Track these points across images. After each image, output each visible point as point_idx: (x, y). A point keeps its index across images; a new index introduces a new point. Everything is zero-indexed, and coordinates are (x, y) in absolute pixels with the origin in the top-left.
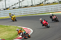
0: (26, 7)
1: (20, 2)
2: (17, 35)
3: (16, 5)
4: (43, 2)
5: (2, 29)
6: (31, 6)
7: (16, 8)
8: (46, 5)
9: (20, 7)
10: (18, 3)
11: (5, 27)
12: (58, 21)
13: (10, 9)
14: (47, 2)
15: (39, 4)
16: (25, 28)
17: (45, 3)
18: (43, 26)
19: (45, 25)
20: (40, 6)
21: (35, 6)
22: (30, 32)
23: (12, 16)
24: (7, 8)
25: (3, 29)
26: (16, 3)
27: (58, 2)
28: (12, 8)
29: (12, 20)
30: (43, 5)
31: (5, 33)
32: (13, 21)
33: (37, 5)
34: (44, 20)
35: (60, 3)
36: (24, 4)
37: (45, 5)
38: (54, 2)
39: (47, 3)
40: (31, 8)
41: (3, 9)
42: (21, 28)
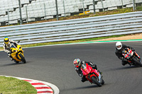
0: (38, 19)
1: (23, 5)
4: (88, 6)
6: (55, 16)
7: (10, 23)
8: (97, 14)
9: (22, 21)
10: (15, 9)
14: (99, 6)
15: (78, 13)
17: (94, 10)
18: (83, 81)
20: (80, 17)
21: (65, 18)
23: (13, 49)
27: (132, 5)
29: (13, 59)
30: (88, 16)
32: (17, 63)
33: (72, 14)
34: (88, 64)
35: (138, 10)
36: (33, 11)
37: (95, 14)
38: (120, 7)
39: (101, 10)
40: (55, 23)
42: (25, 82)
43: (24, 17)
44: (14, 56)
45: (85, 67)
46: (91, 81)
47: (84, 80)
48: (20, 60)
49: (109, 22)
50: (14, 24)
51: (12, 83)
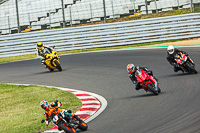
0: (84, 22)
1: (66, 6)
2: (43, 121)
3: (52, 16)
4: (140, 7)
5: (6, 95)
7: (52, 26)
8: (151, 16)
9: (65, 24)
11: (17, 91)
12: (196, 73)
13: (33, 28)
14: (152, 6)
16: (83, 92)
17: (147, 11)
18: (137, 89)
19: (146, 86)
20: (130, 19)
21: (113, 21)
22: (98, 107)
24: (23, 28)
25: (10, 95)
26: (53, 9)
28: (40, 27)
29: (48, 67)
30: (139, 18)
31: (17, 110)
33: (121, 16)
34: (143, 69)
35: (196, 11)
36: (78, 12)
37: (148, 16)
38: (176, 8)
39: (154, 11)
40: (101, 26)
41: (8, 31)
42: (69, 93)
43: (67, 19)
44: (48, 63)
45: (140, 74)
46: (147, 89)
47: (138, 87)
48: (55, 67)
49: (163, 25)
50: (56, 28)
51: (54, 94)
